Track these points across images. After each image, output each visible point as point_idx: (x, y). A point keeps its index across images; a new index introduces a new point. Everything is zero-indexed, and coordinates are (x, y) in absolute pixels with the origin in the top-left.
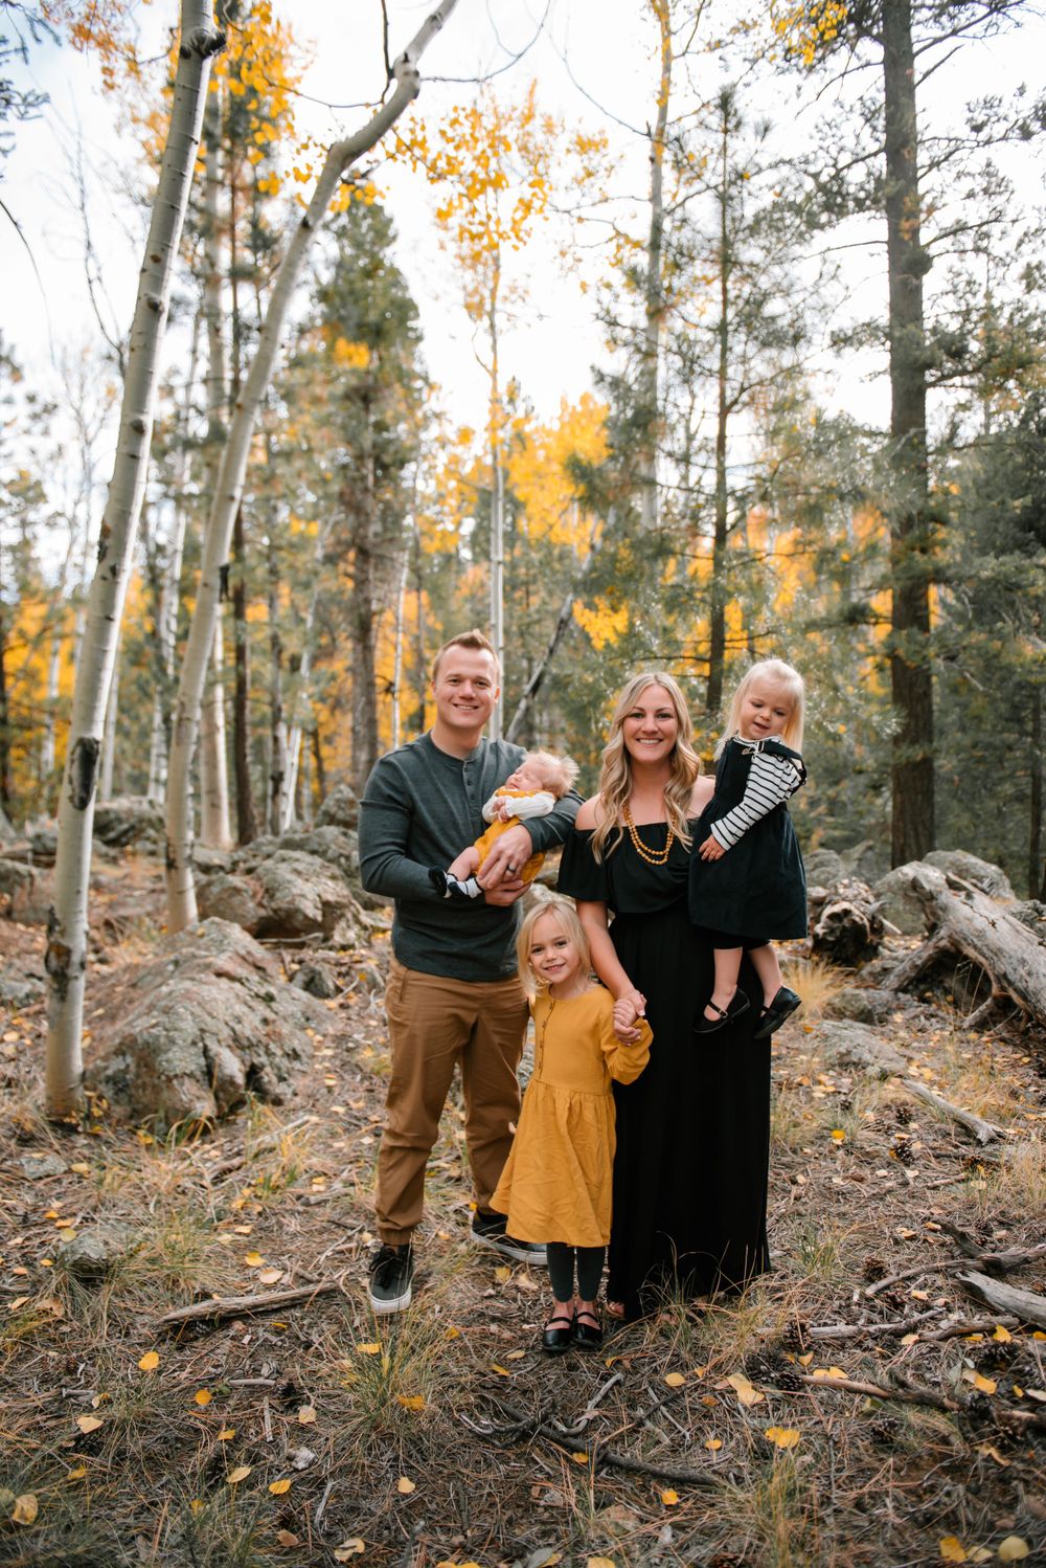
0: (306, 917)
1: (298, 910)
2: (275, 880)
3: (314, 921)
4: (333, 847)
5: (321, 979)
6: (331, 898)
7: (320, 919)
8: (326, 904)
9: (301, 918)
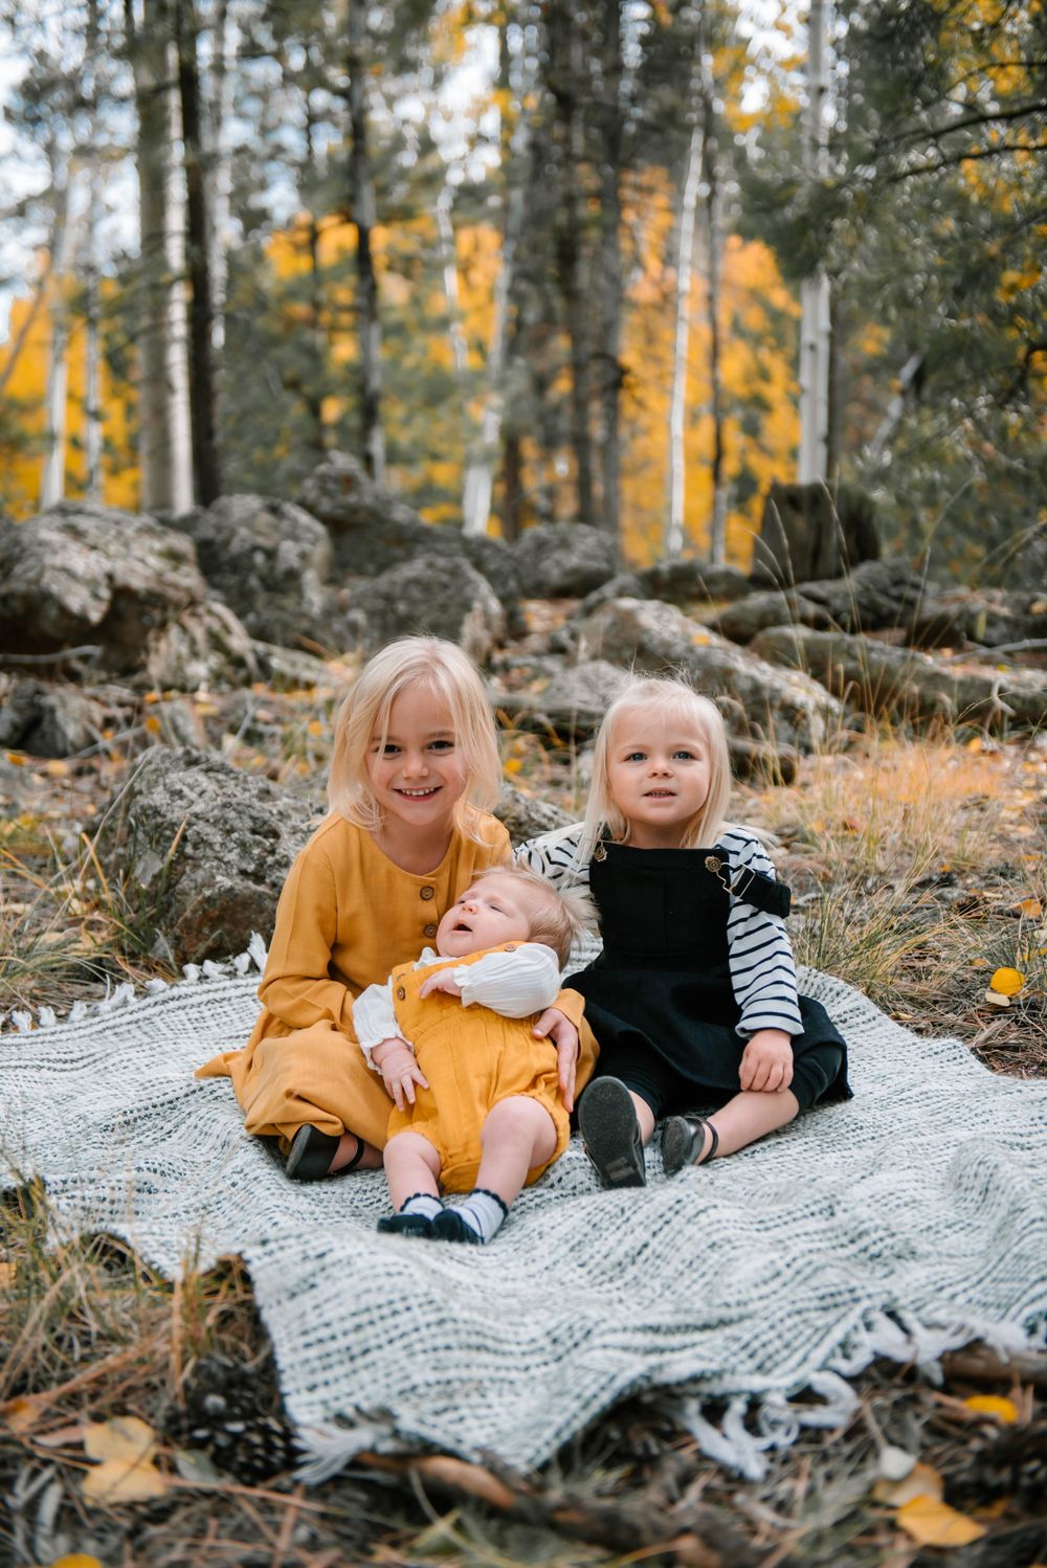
0: (64, 611)
1: (47, 597)
2: (17, 543)
3: (82, 619)
4: (243, 532)
5: (54, 722)
6: (138, 583)
7: (95, 616)
8: (122, 595)
9: (53, 613)
